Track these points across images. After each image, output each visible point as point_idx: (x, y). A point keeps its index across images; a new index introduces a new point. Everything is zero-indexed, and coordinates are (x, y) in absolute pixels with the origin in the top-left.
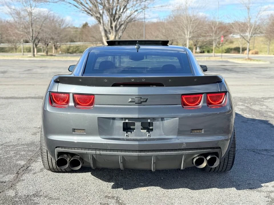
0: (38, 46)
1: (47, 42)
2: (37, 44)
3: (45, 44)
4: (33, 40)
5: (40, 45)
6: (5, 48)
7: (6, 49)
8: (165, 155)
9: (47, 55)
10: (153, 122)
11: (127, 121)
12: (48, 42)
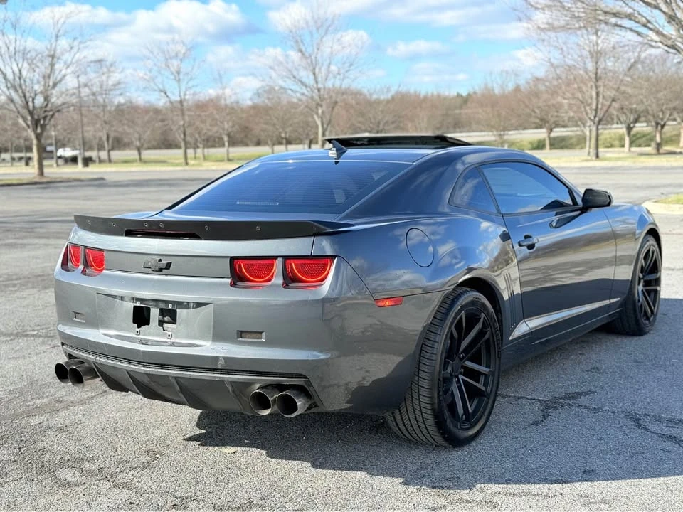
0: (635, 130)
1: (662, 119)
2: (632, 125)
3: (657, 124)
4: (597, 119)
5: (641, 127)
6: (570, 138)
7: (572, 141)
8: (188, 377)
9: (658, 153)
10: (178, 310)
11: (138, 304)
12: (665, 120)
